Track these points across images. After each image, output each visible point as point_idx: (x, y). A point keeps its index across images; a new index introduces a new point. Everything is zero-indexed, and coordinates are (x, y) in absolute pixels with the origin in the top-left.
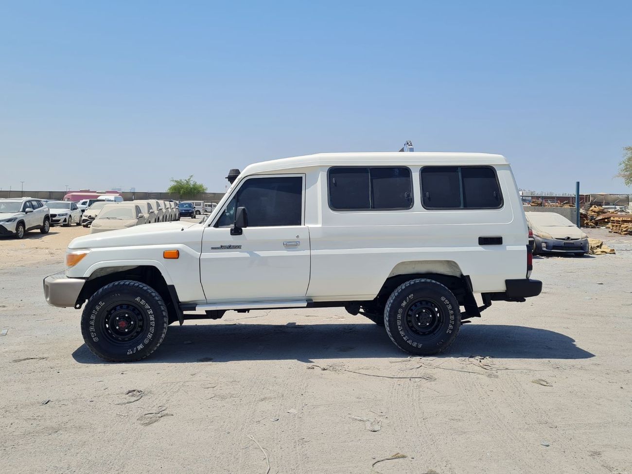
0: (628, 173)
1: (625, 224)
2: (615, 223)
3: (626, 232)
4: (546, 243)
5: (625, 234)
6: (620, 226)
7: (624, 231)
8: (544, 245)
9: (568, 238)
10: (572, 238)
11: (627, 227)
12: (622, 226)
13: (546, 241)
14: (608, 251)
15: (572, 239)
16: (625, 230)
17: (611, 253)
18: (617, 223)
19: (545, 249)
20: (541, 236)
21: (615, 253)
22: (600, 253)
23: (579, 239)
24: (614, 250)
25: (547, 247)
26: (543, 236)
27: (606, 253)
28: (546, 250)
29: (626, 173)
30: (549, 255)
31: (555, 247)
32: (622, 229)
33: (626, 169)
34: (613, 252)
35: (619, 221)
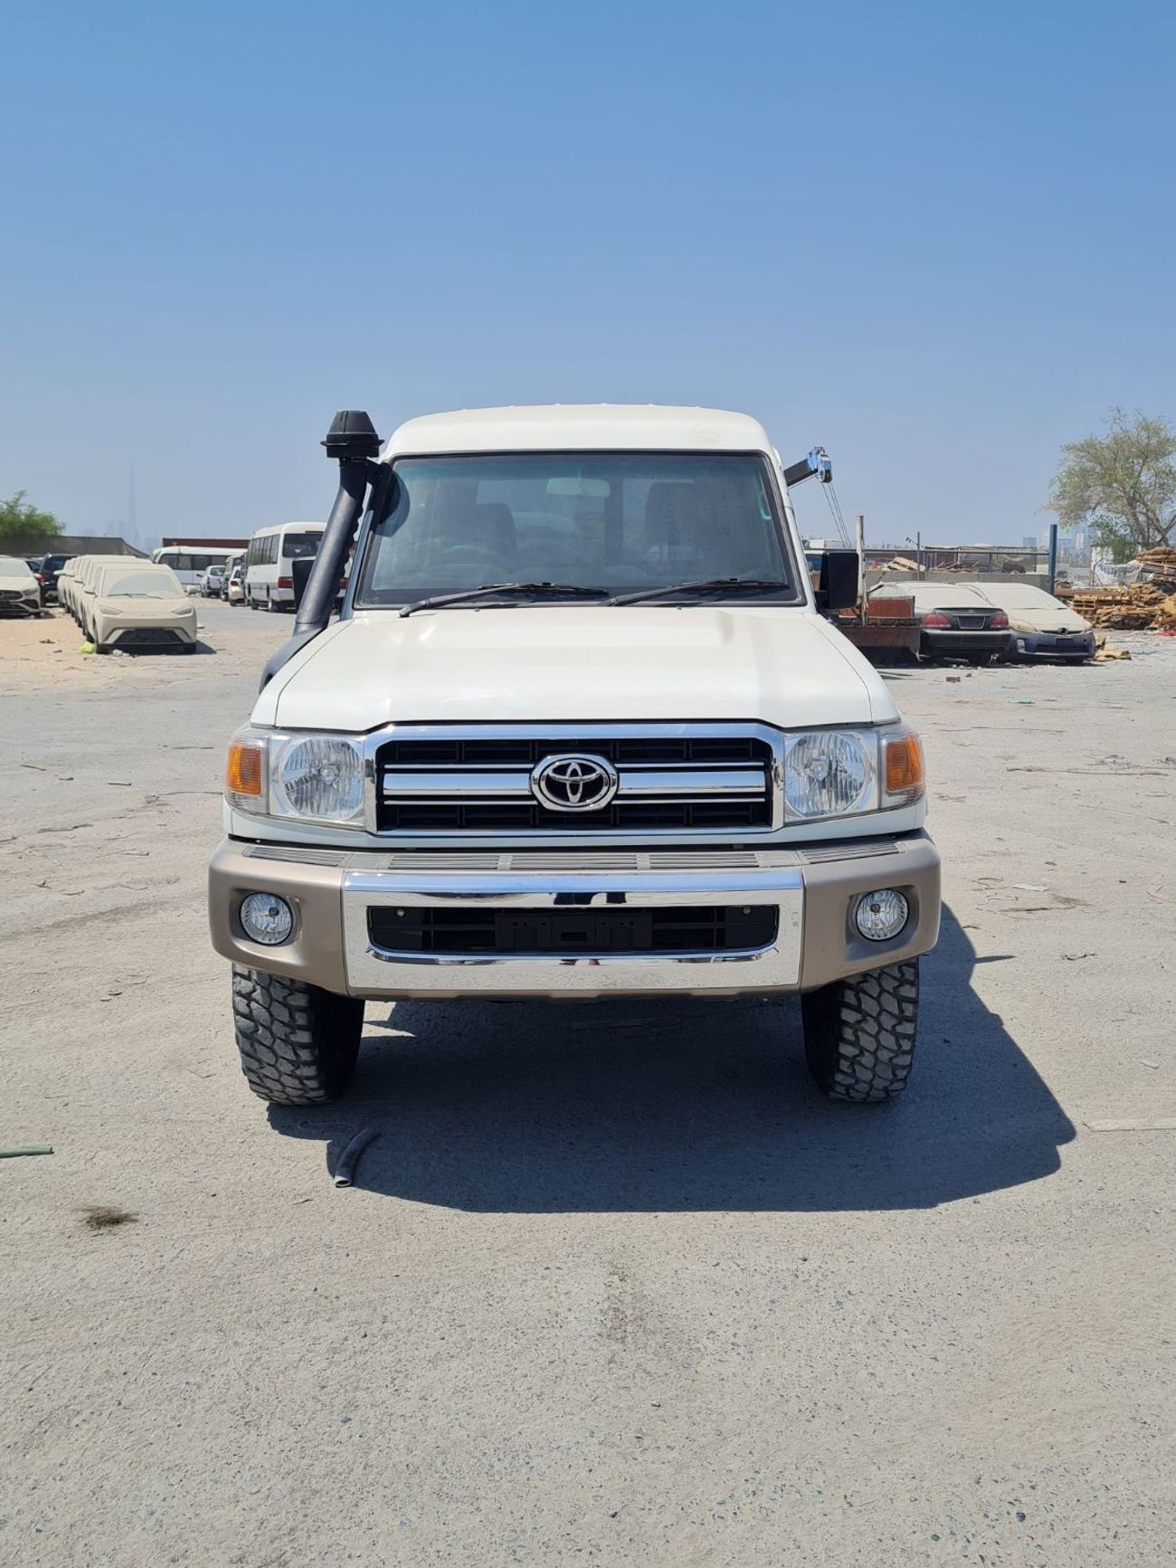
0: (1067, 502)
1: (1105, 607)
2: (1082, 606)
3: (1106, 624)
4: (1024, 639)
5: (1104, 628)
6: (1095, 612)
7: (1103, 622)
8: (1021, 643)
9: (1064, 631)
10: (1071, 630)
11: (1109, 613)
12: (1099, 611)
13: (1024, 636)
14: (1118, 654)
15: (1070, 633)
16: (1104, 618)
17: (1123, 659)
18: (1086, 606)
19: (1022, 651)
20: (1016, 628)
21: (1130, 659)
22: (1103, 658)
23: (1079, 632)
24: (1128, 653)
25: (1026, 647)
26: (1019, 627)
27: (1115, 658)
28: (1024, 652)
29: (1061, 502)
30: (1030, 661)
31: (1041, 647)
32: (1098, 618)
33: (1062, 495)
34: (1126, 655)
35: (1092, 602)
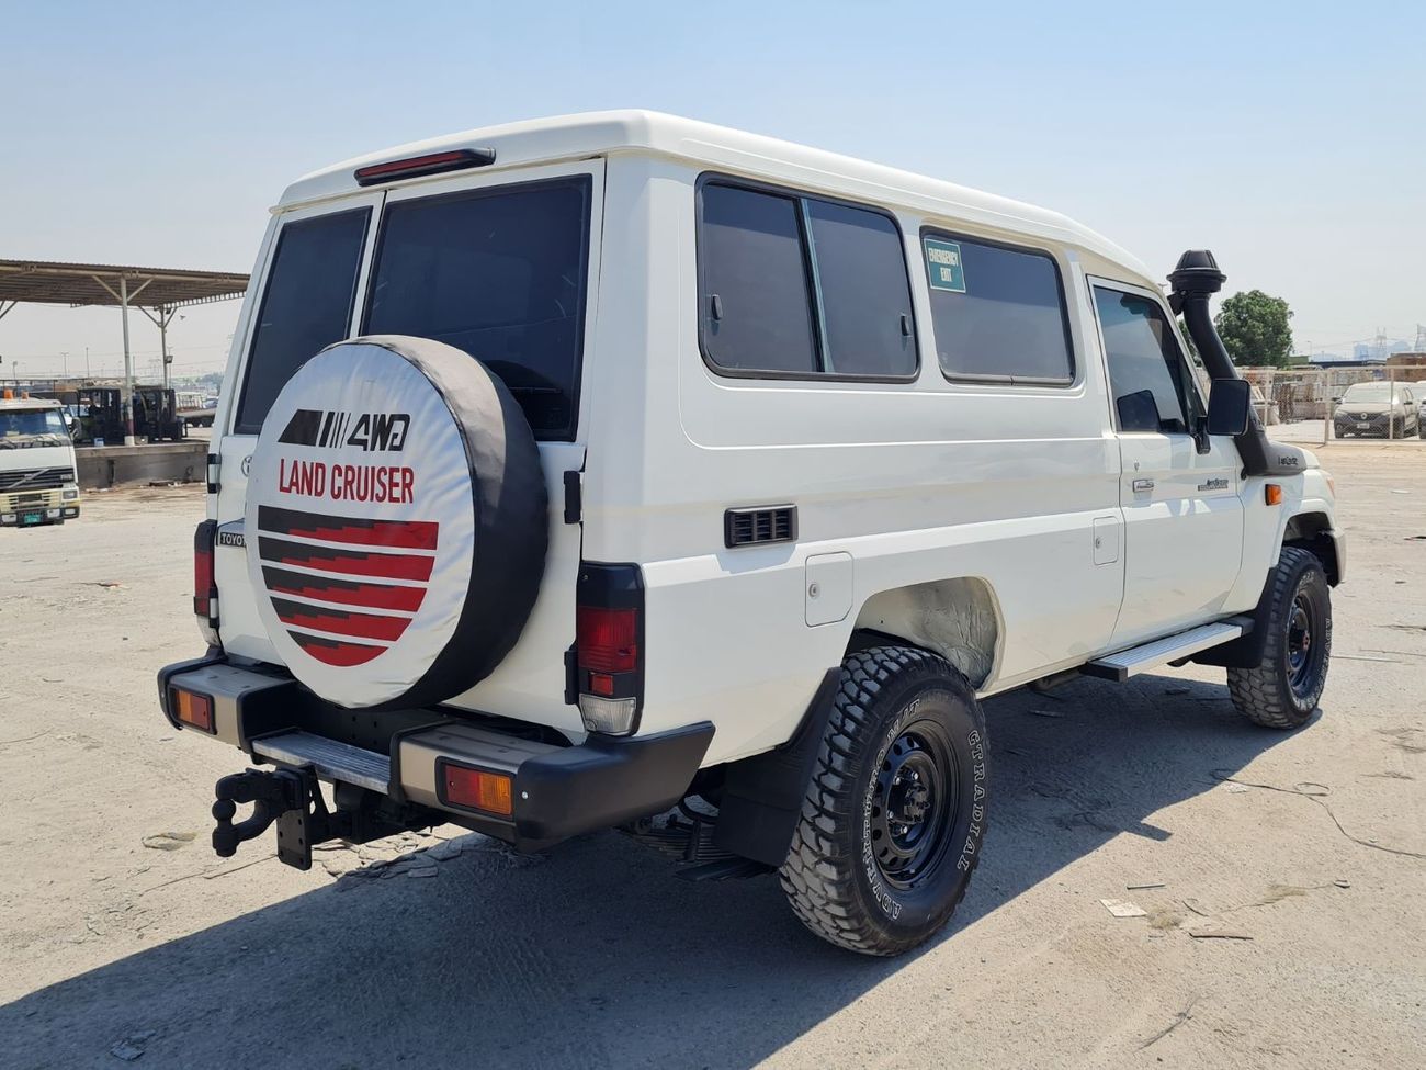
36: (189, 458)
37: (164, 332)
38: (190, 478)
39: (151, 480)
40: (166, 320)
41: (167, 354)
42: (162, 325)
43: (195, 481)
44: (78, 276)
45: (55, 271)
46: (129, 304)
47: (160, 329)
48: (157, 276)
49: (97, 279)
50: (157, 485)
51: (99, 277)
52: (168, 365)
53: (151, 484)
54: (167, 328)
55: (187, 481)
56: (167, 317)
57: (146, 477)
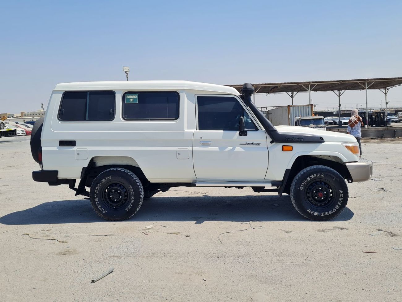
36: (383, 131)
37: (386, 95)
38: (383, 137)
39: (371, 137)
40: (387, 92)
41: (387, 102)
42: (386, 94)
43: (385, 138)
44: (354, 83)
45: (348, 82)
46: (368, 89)
47: (385, 95)
48: (376, 81)
49: (359, 83)
50: (373, 139)
51: (359, 82)
52: (387, 105)
53: (371, 139)
54: (387, 94)
55: (382, 138)
56: (387, 91)
57: (370, 136)
